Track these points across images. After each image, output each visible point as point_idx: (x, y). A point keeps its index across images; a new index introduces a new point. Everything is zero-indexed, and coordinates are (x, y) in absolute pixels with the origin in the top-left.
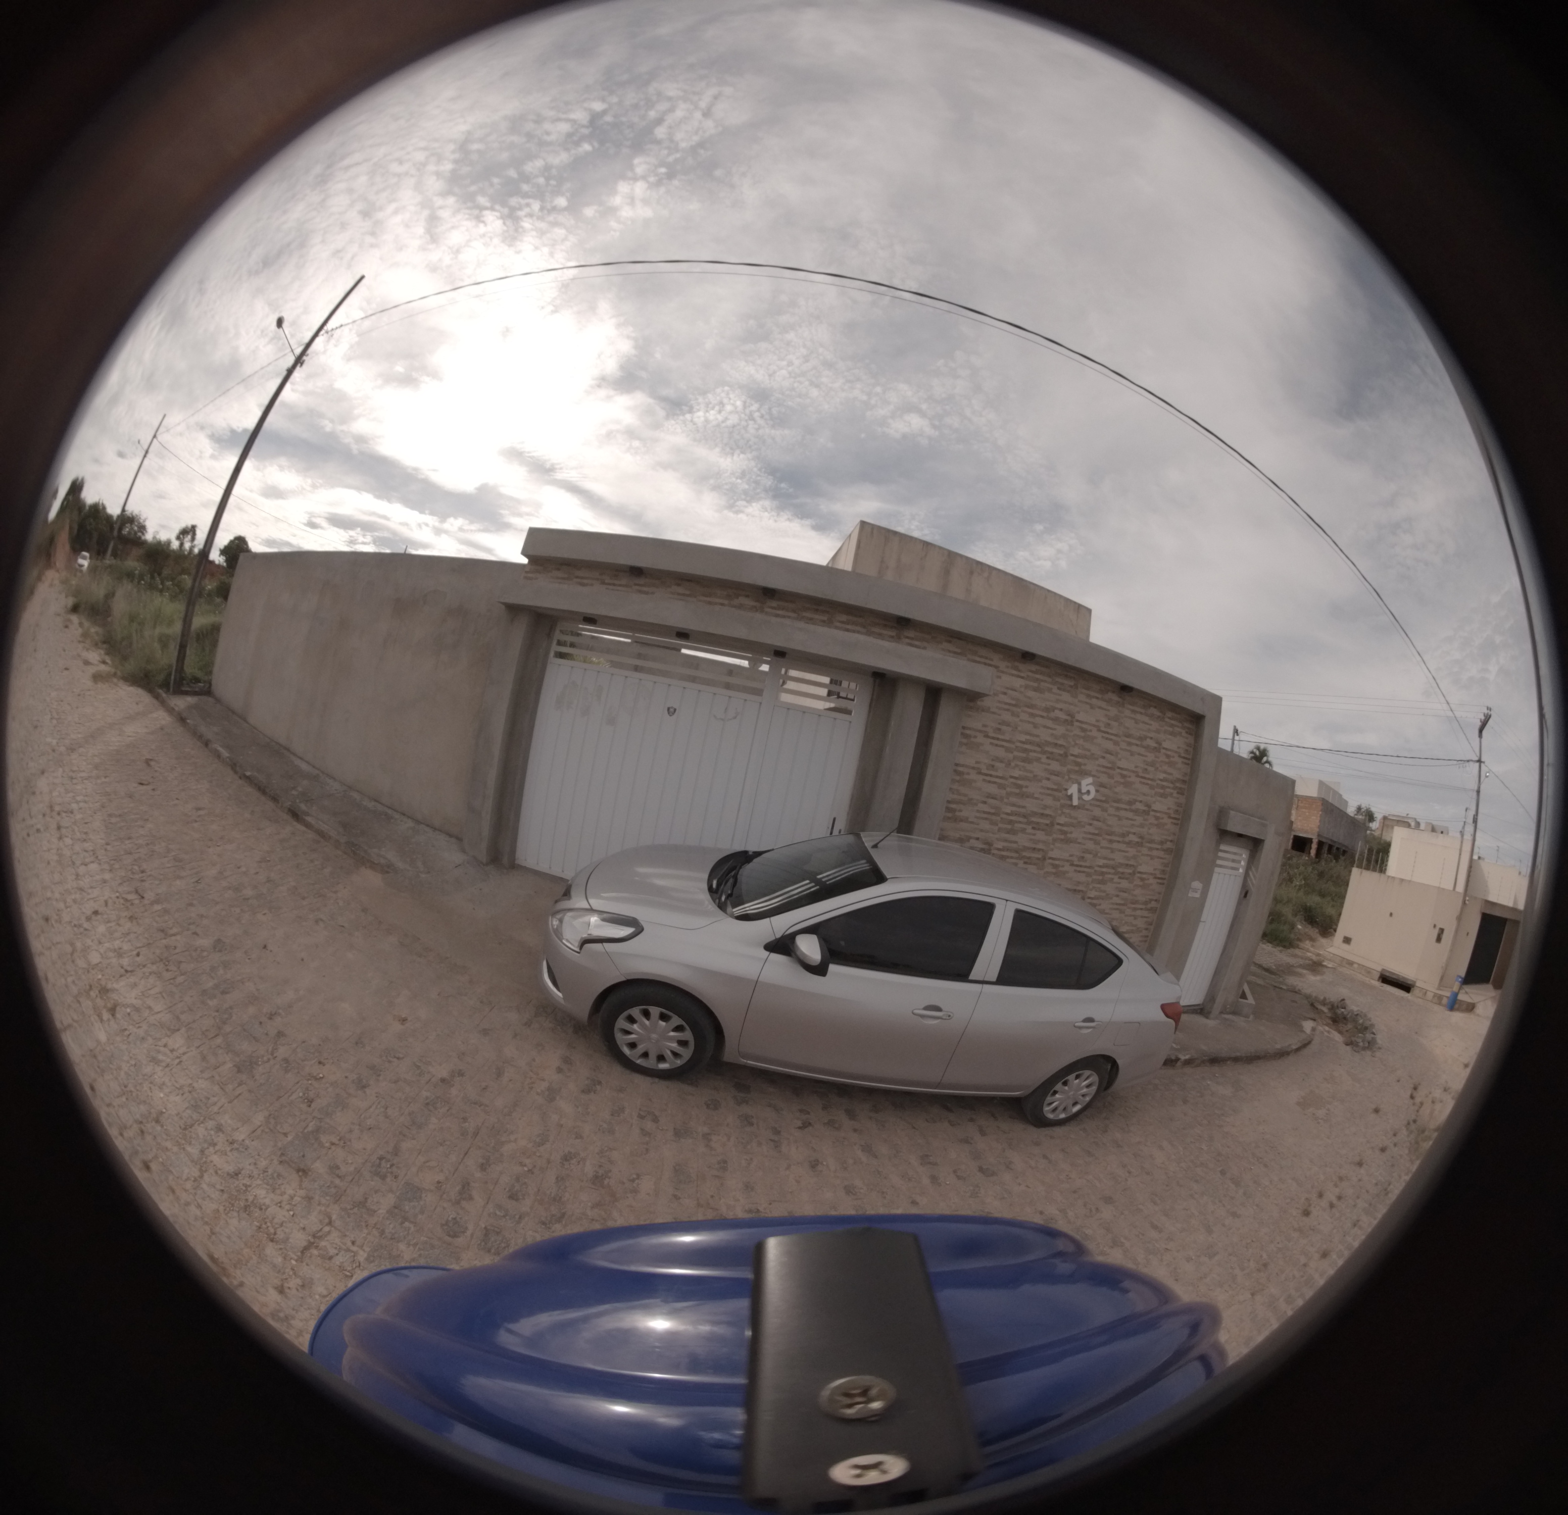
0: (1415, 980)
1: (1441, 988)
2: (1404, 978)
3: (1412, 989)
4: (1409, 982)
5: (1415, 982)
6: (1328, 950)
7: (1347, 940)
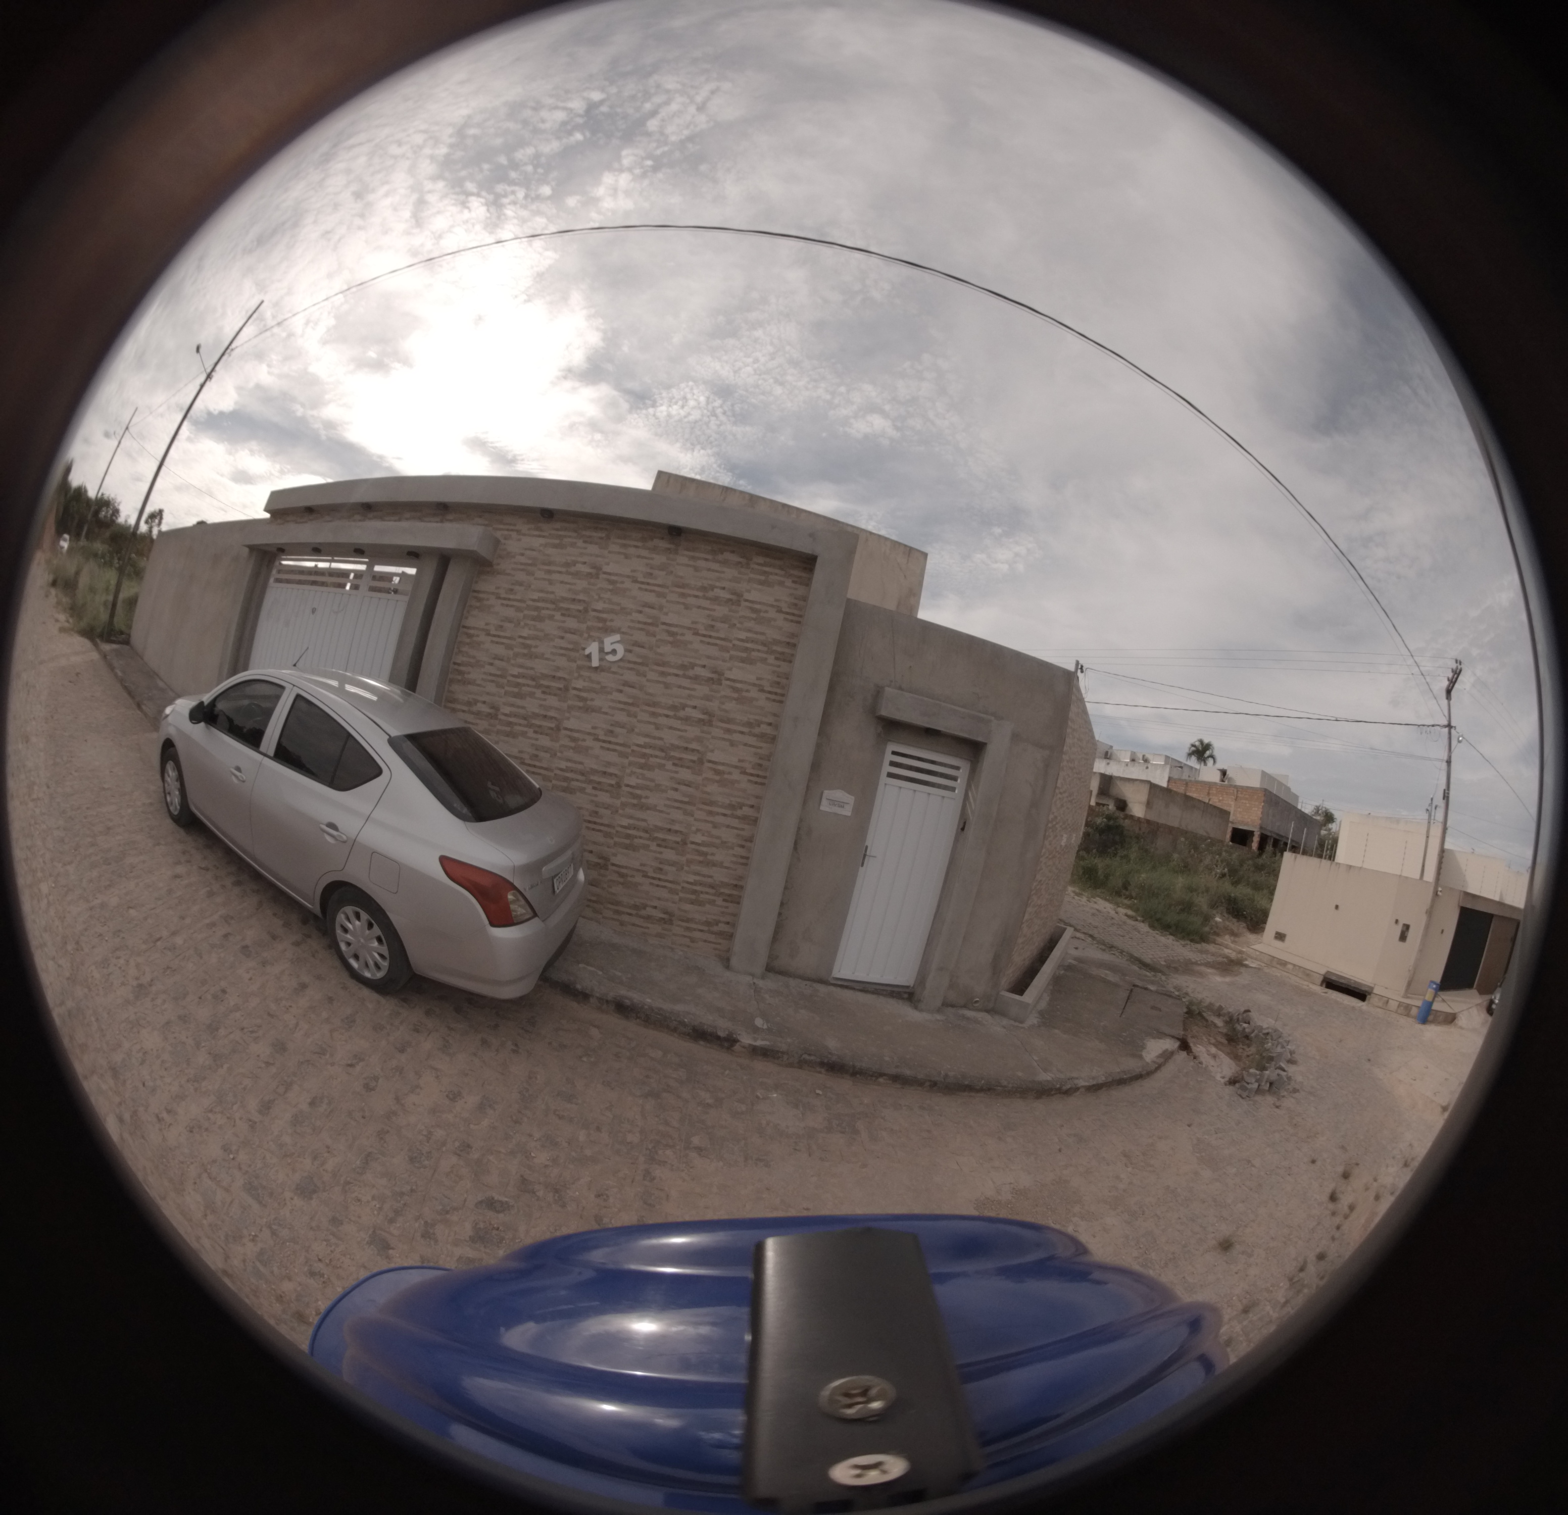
0: (1372, 985)
1: (1409, 995)
2: (1355, 982)
3: (1368, 997)
4: (1363, 989)
5: (1372, 988)
6: (1253, 947)
7: (1280, 937)
